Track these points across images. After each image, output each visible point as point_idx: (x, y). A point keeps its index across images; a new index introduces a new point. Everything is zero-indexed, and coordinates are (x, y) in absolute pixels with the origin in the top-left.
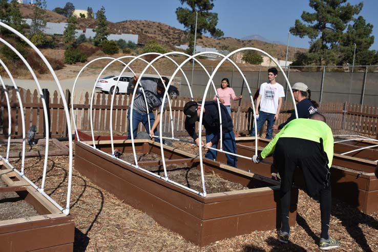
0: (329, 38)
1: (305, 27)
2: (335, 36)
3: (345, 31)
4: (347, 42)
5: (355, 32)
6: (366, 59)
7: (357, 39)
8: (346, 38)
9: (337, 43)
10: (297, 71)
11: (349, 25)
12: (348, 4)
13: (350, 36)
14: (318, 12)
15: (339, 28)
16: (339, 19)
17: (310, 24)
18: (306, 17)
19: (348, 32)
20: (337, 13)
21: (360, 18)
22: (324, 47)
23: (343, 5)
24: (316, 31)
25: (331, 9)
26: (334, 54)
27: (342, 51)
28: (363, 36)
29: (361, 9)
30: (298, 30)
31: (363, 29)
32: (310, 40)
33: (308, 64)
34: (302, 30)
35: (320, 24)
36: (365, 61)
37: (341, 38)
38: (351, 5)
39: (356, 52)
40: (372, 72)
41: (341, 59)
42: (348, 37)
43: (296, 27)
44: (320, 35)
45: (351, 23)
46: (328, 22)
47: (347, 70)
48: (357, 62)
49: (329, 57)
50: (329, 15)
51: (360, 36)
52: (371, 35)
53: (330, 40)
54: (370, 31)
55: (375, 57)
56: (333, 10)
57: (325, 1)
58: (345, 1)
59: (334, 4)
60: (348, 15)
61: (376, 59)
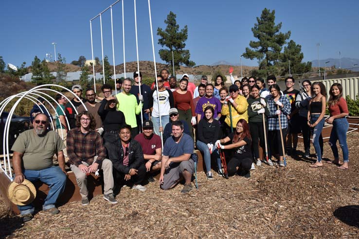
0: (271, 58)
1: (254, 52)
2: (275, 56)
3: (282, 52)
4: (284, 59)
5: (289, 51)
6: (301, 70)
7: (291, 56)
8: (283, 56)
9: (277, 60)
11: (285, 47)
12: (280, 33)
13: (286, 55)
14: (261, 41)
15: (277, 50)
16: (276, 44)
17: (256, 49)
18: (253, 45)
19: (284, 52)
20: (274, 40)
22: (269, 64)
23: (277, 34)
24: (261, 54)
25: (269, 37)
26: (277, 68)
27: (282, 66)
28: (295, 53)
29: (290, 35)
30: (249, 55)
31: (295, 50)
32: (258, 60)
34: (251, 55)
35: (263, 48)
37: (280, 56)
38: (282, 33)
39: (292, 65)
41: (283, 72)
42: (284, 56)
43: (247, 53)
44: (265, 56)
45: (286, 45)
46: (269, 47)
50: (268, 42)
51: (293, 54)
52: (301, 52)
53: (272, 59)
54: (300, 50)
55: (306, 67)
56: (271, 38)
57: (264, 32)
58: (278, 31)
59: (271, 34)
60: (282, 40)
61: (308, 68)
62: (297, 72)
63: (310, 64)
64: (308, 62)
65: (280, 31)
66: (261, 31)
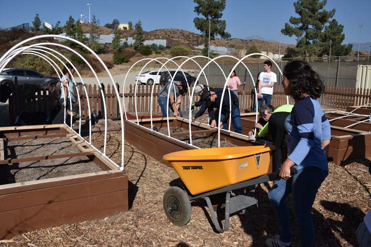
0: (311, 36)
1: (293, 29)
2: (315, 34)
3: (323, 31)
4: (325, 39)
5: (330, 31)
6: (340, 52)
7: (332, 37)
8: (324, 36)
9: (317, 40)
11: (326, 26)
12: (324, 10)
13: (327, 34)
14: (302, 17)
15: (318, 28)
16: (318, 22)
17: (296, 26)
18: (293, 21)
19: (325, 31)
20: (316, 17)
21: (334, 21)
22: (308, 43)
23: (320, 11)
24: (301, 31)
27: (321, 46)
28: (336, 34)
29: (334, 14)
30: (287, 31)
31: (337, 29)
32: (297, 38)
33: (296, 57)
34: (290, 31)
35: (304, 25)
36: (339, 53)
37: (320, 36)
38: (326, 11)
39: (332, 46)
40: (344, 61)
41: (320, 52)
42: (325, 35)
43: (286, 29)
44: (304, 34)
46: (310, 24)
47: (326, 60)
48: (333, 54)
49: (312, 51)
50: (310, 19)
51: (334, 34)
52: (342, 33)
53: (312, 38)
54: (342, 30)
55: (346, 49)
56: (313, 15)
57: (307, 8)
58: (322, 8)
59: (314, 11)
60: (324, 18)
61: (347, 51)
62: (335, 53)
63: (351, 46)
64: (349, 44)
65: (324, 8)
66: (304, 7)
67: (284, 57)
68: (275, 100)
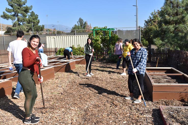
2: (23, 19)
3: (27, 17)
4: (29, 22)
5: (32, 18)
6: (38, 29)
7: (33, 21)
8: (28, 20)
9: (25, 22)
10: (8, 36)
11: (29, 15)
12: (26, 6)
14: (14, 8)
15: (25, 16)
16: (24, 12)
17: (10, 14)
18: (8, 10)
19: (29, 18)
20: (22, 10)
21: (32, 12)
22: (19, 24)
23: (24, 6)
24: (14, 17)
25: (19, 7)
26: (25, 27)
27: (28, 26)
28: (35, 19)
29: (32, 8)
30: (5, 17)
31: (35, 17)
32: (12, 21)
33: (13, 32)
34: (7, 17)
35: (15, 14)
37: (26, 20)
38: (28, 6)
39: (33, 26)
40: (41, 34)
41: (28, 29)
42: (29, 20)
43: (4, 15)
44: (16, 19)
45: (29, 14)
46: (19, 13)
47: (31, 34)
48: (35, 30)
49: (23, 29)
50: (19, 10)
51: (34, 19)
52: (38, 19)
53: (21, 21)
54: (37, 17)
55: (41, 28)
56: (20, 8)
57: (16, 3)
58: (25, 4)
59: (20, 5)
60: (27, 10)
61: (42, 29)
62: (36, 30)
63: (43, 26)
64: (42, 25)
65: (26, 4)
66: (14, 3)
67: (6, 32)
68: (3, 59)
